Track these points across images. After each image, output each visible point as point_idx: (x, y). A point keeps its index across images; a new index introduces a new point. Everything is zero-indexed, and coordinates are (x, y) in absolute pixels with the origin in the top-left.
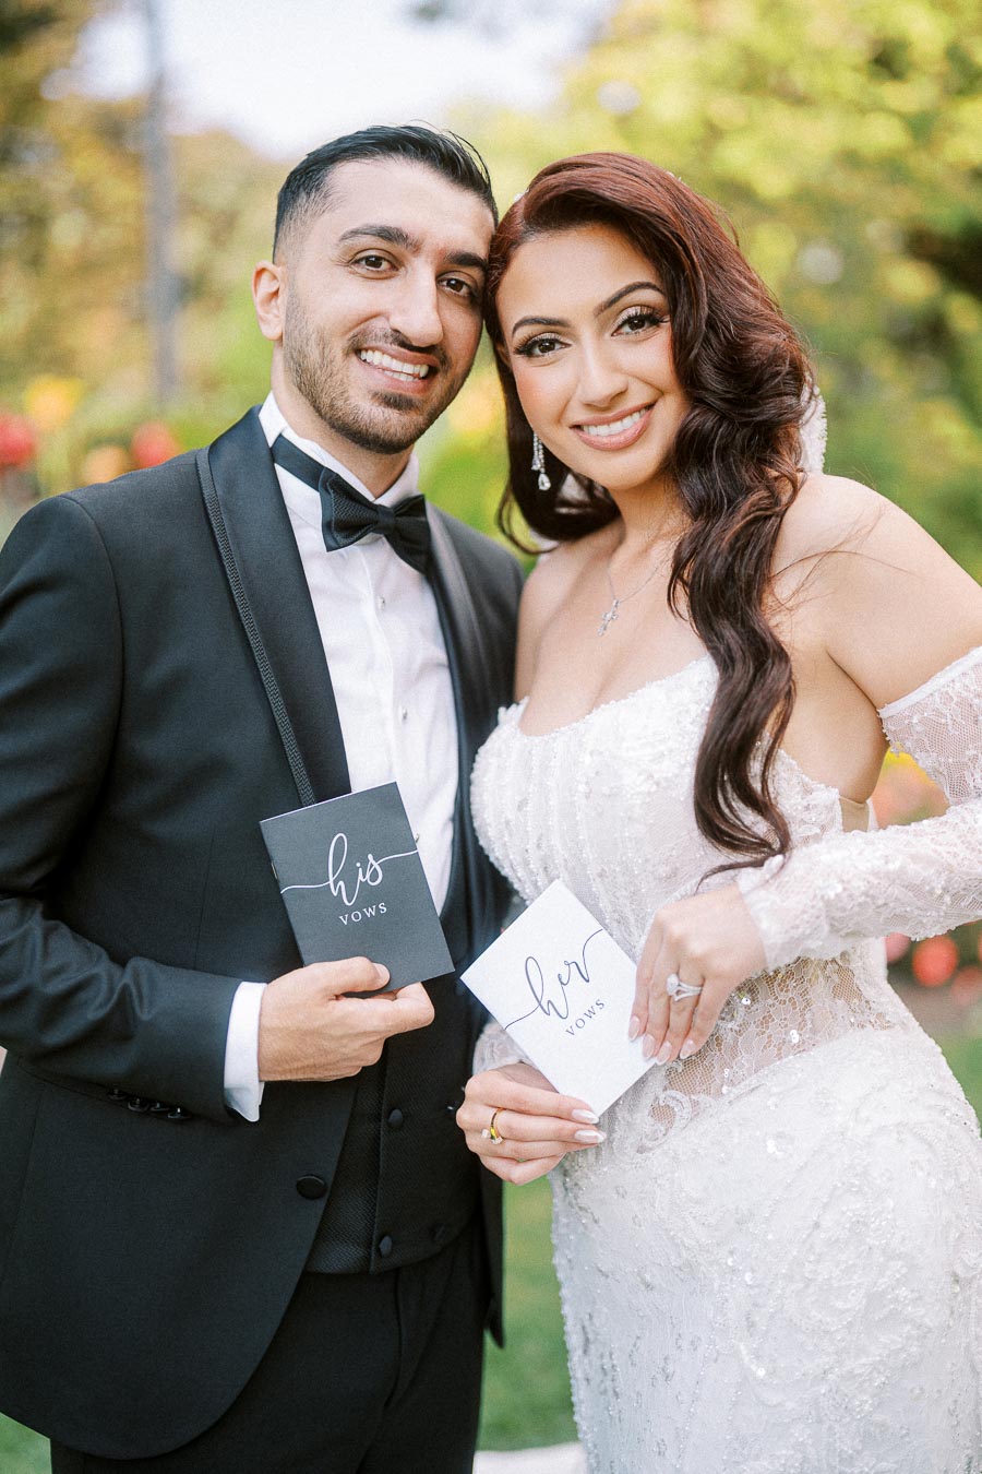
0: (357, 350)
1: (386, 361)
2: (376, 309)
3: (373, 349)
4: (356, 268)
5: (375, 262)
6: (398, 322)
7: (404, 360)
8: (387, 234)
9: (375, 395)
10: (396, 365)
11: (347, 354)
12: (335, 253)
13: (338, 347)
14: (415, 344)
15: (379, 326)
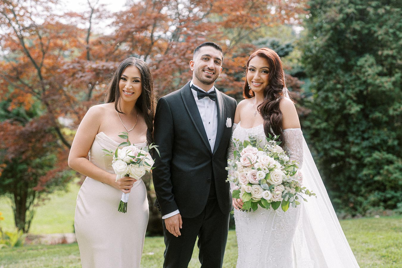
0: (204, 71)
1: (207, 72)
2: (206, 65)
3: (205, 70)
4: (203, 60)
5: (206, 59)
6: (209, 66)
7: (210, 72)
8: (207, 55)
9: (206, 76)
10: (208, 72)
11: (202, 71)
12: (200, 58)
13: (201, 70)
14: (211, 69)
15: (206, 67)
